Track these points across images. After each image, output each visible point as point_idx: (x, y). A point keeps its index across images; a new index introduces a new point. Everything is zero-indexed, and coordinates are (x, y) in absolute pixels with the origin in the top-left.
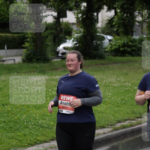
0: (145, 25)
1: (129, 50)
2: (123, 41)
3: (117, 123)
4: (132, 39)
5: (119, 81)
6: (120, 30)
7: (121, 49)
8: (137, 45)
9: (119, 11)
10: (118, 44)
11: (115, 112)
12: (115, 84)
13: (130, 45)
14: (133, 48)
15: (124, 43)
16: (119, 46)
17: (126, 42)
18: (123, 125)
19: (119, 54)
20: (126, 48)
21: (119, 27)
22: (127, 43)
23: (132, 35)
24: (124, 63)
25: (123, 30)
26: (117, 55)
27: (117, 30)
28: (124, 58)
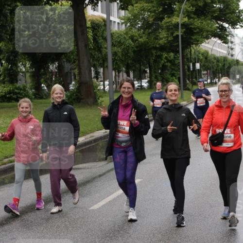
0: (28, 75)
1: (15, 96)
2: (9, 88)
3: (5, 159)
4: (18, 86)
5: (6, 123)
6: (6, 79)
7: (8, 96)
8: (22, 93)
9: (4, 62)
10: (4, 91)
11: (3, 149)
12: (2, 126)
13: (16, 92)
14: (19, 96)
15: (10, 90)
16: (5, 93)
17: (11, 89)
18: (9, 160)
19: (6, 100)
20: (12, 95)
21: (5, 76)
22: (13, 90)
23: (17, 83)
24: (10, 108)
25: (8, 79)
26: (4, 101)
27: (3, 79)
28: (10, 104)
